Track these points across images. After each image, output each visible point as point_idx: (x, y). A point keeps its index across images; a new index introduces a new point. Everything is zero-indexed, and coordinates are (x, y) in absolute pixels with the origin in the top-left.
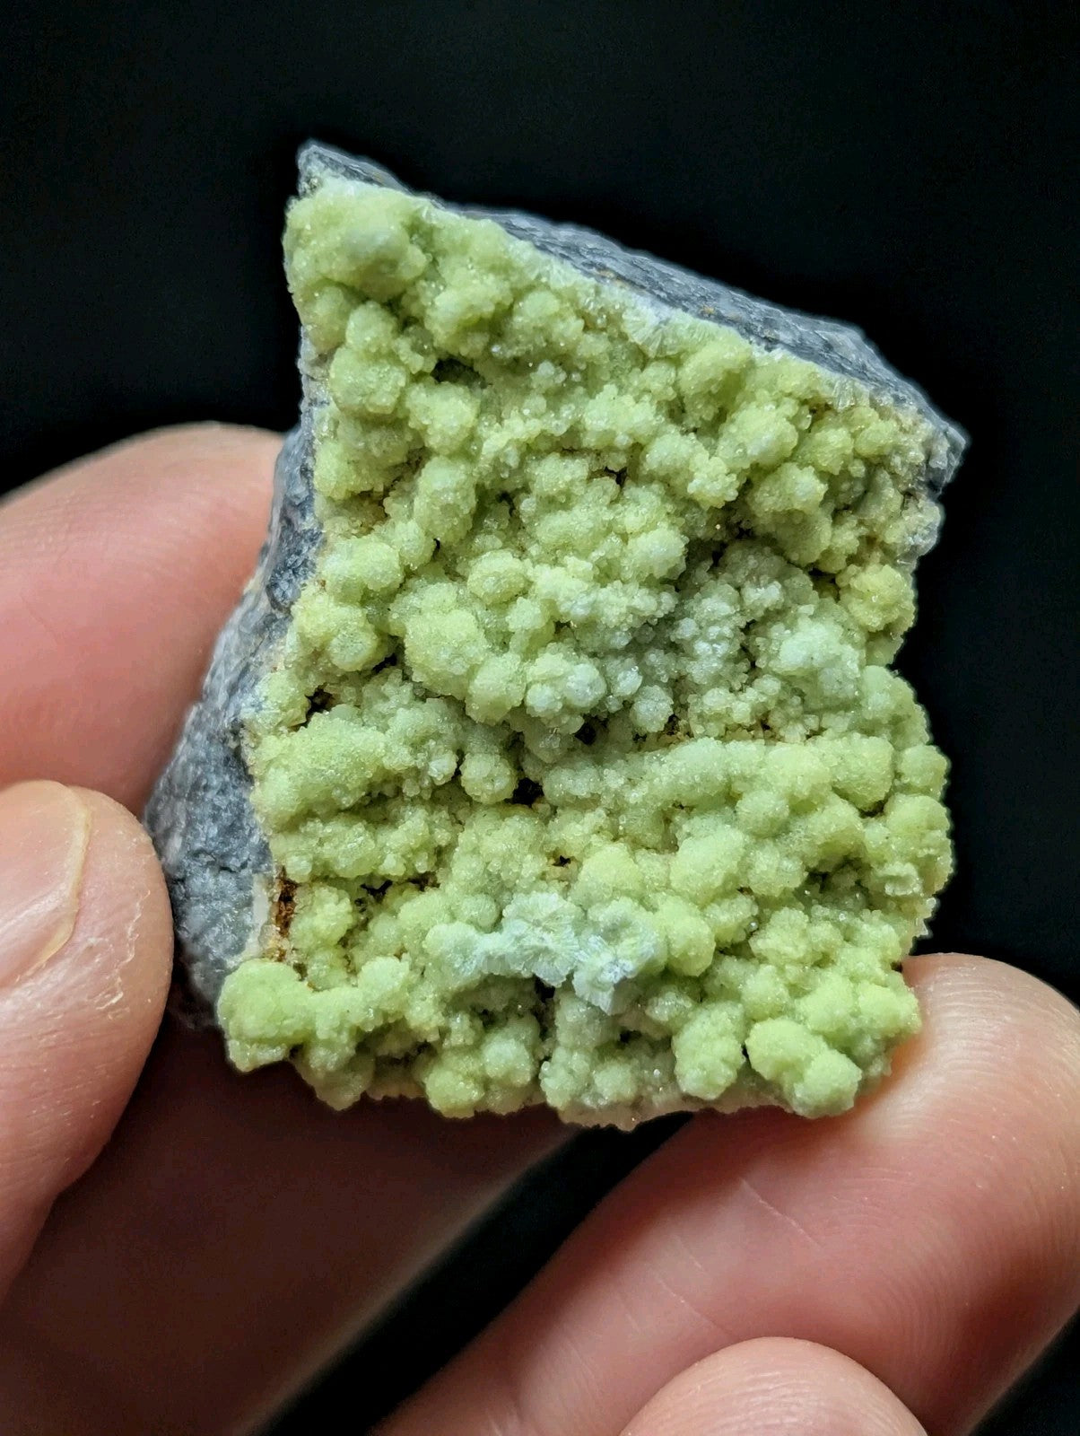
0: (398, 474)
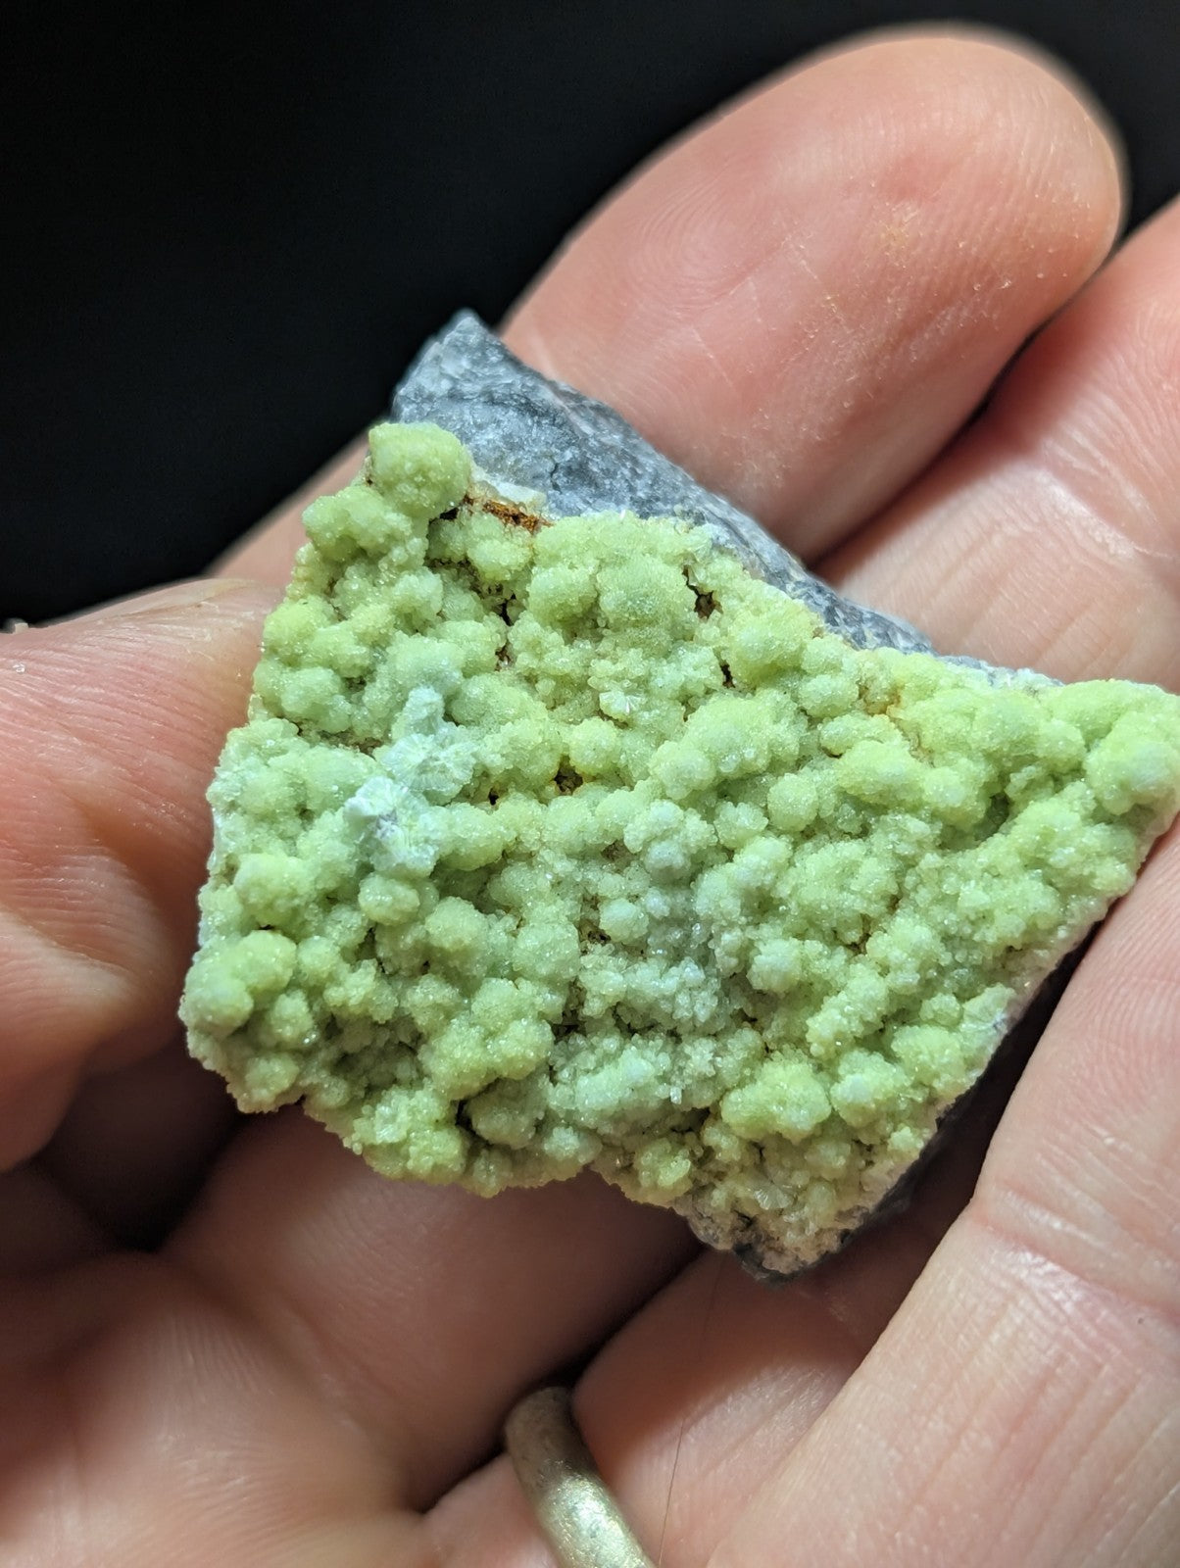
0: (913, 734)
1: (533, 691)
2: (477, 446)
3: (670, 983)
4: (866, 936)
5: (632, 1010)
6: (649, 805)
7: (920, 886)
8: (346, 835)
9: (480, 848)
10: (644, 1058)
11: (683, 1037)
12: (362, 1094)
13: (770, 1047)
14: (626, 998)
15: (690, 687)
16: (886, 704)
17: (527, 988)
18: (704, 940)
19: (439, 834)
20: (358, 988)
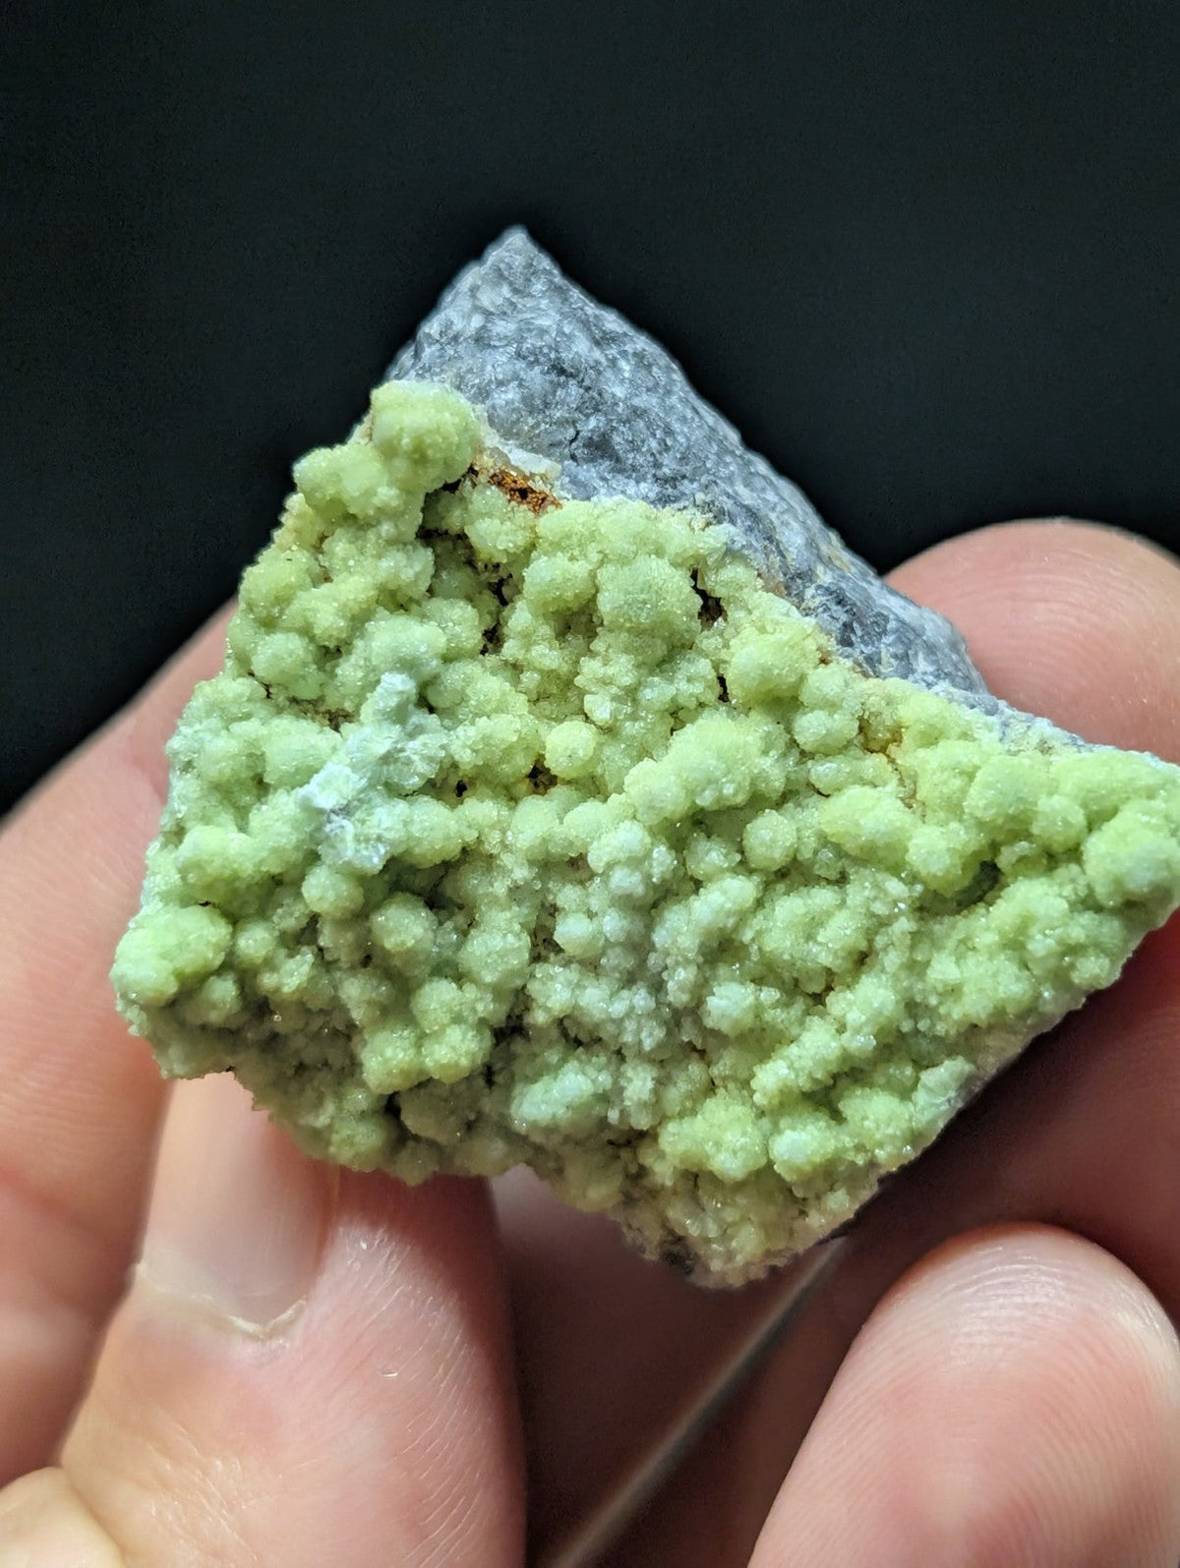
0: (907, 782)
1: (516, 681)
2: (493, 407)
3: (618, 1008)
4: (829, 988)
5: (579, 1024)
6: (618, 823)
7: (891, 946)
8: (297, 821)
9: (436, 850)
10: (584, 1074)
11: (627, 1059)
12: (291, 1072)
13: (716, 1083)
14: (573, 1012)
15: (681, 701)
16: (888, 742)
17: (470, 992)
18: (660, 969)
19: (393, 833)
20: (293, 975)
